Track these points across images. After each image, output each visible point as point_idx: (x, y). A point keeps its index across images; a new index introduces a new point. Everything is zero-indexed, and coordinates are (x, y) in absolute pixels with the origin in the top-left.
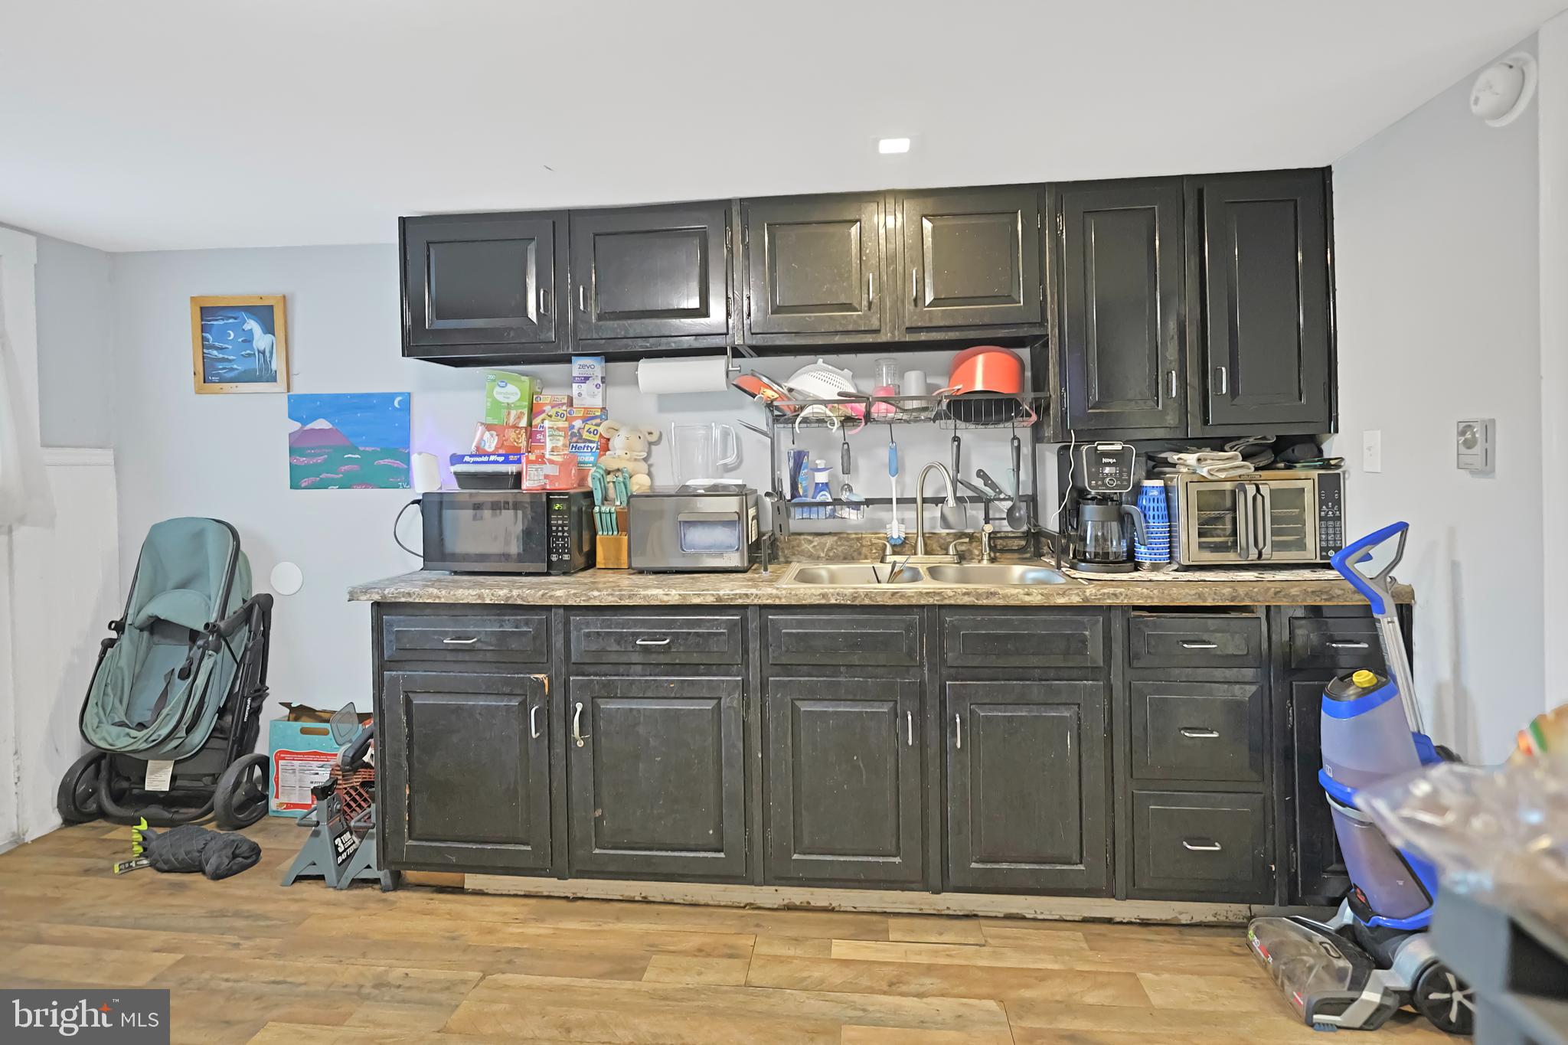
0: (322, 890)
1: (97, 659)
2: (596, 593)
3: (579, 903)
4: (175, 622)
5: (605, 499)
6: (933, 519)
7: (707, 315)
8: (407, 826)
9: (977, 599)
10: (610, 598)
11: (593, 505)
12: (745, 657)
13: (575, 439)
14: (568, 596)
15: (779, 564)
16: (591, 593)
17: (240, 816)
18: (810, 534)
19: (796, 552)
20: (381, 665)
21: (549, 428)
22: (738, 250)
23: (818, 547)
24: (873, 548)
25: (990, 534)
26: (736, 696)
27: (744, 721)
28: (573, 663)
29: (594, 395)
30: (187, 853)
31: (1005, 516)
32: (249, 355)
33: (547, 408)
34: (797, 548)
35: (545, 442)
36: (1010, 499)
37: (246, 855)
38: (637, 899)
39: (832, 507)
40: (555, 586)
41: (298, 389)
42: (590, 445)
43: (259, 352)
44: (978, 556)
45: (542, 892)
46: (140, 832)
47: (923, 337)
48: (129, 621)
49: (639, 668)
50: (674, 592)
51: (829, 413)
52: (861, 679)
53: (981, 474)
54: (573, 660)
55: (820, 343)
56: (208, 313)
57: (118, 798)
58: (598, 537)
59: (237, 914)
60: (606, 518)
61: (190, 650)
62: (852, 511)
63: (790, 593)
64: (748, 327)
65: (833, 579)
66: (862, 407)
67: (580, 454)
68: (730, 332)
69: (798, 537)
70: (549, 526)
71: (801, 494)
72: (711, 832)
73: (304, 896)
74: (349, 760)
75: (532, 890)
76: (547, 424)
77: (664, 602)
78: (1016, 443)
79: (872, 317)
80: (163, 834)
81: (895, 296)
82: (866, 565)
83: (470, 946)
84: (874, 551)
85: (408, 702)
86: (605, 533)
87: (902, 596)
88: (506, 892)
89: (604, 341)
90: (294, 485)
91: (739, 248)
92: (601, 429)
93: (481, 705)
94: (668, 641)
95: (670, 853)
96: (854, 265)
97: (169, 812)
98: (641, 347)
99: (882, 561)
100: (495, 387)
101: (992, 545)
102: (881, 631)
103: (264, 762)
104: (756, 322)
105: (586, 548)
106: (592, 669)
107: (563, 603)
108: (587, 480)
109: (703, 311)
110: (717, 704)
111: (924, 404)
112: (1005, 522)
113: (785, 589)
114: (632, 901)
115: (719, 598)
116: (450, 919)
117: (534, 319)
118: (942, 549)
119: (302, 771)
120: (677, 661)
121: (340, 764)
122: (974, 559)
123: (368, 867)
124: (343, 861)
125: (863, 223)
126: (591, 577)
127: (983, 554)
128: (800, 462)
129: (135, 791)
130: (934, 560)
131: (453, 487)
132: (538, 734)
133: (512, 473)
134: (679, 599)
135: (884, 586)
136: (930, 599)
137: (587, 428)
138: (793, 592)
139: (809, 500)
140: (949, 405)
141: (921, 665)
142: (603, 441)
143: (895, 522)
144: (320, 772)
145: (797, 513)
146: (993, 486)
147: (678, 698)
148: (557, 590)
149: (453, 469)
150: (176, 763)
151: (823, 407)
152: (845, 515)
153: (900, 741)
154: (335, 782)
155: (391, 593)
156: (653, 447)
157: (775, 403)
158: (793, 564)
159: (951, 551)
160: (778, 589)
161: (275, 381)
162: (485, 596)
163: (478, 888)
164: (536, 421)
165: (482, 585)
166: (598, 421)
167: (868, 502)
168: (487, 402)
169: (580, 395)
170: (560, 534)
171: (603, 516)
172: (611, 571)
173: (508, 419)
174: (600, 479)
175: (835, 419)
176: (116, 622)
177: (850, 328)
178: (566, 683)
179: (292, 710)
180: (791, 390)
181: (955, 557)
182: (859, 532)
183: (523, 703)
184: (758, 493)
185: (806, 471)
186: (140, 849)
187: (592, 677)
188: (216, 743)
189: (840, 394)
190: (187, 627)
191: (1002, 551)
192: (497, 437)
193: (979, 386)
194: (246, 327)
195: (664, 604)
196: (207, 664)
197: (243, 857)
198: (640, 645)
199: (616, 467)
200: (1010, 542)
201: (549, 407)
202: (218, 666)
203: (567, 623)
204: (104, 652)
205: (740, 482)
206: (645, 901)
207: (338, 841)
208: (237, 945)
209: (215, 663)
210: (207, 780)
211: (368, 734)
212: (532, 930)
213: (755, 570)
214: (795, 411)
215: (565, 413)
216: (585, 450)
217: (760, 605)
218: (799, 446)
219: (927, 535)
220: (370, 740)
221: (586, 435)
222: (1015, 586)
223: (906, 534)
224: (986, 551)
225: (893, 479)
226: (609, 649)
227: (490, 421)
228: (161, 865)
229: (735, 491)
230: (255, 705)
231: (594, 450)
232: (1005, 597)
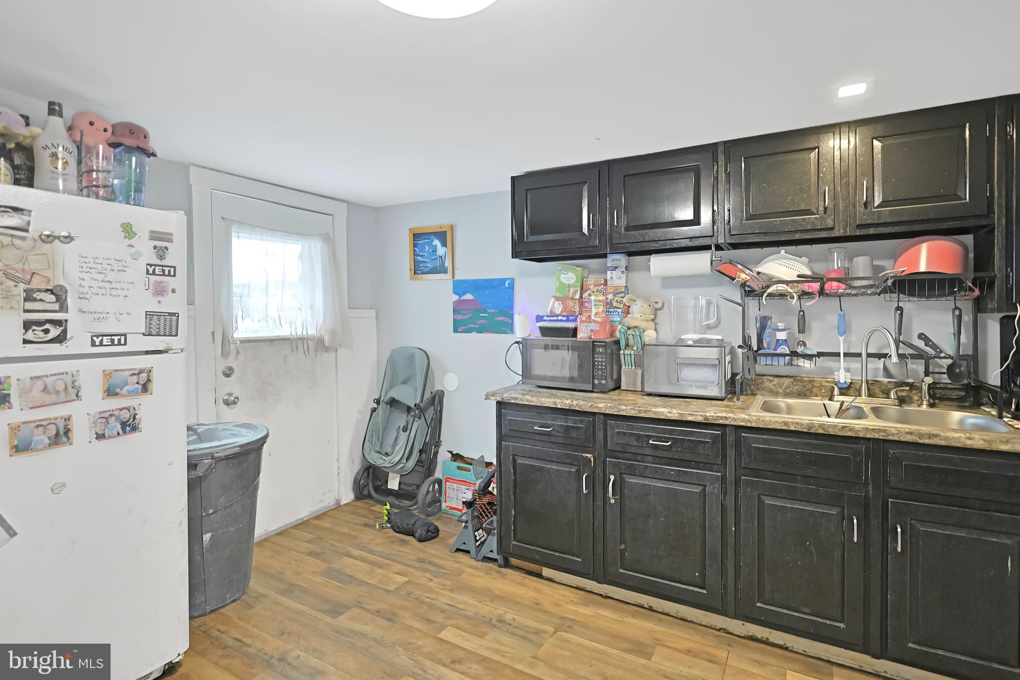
0: (469, 559)
1: (369, 417)
2: (624, 407)
3: (609, 600)
4: (401, 401)
5: (627, 345)
6: (876, 370)
7: (698, 223)
8: (512, 533)
9: (919, 438)
10: (633, 412)
11: (620, 349)
12: (724, 460)
13: (608, 306)
14: (606, 407)
15: (747, 396)
16: (620, 407)
17: (429, 509)
18: (771, 376)
19: (760, 388)
20: (500, 439)
21: (594, 300)
22: (722, 177)
23: (777, 386)
24: (823, 388)
25: (929, 384)
26: (717, 485)
27: (722, 504)
28: (609, 450)
29: (620, 278)
30: (407, 525)
31: (945, 371)
32: (435, 259)
33: (592, 287)
34: (761, 385)
35: (591, 308)
36: (950, 357)
37: (432, 531)
38: (645, 606)
39: (790, 357)
40: (597, 400)
41: (457, 277)
42: (618, 310)
43: (439, 257)
44: (918, 401)
45: (586, 588)
46: (387, 509)
47: (872, 231)
48: (382, 399)
49: (650, 458)
50: (675, 411)
51: (789, 290)
52: (815, 487)
53: (921, 336)
54: (609, 448)
55: (784, 239)
56: (417, 236)
57: (377, 489)
58: (622, 369)
59: (431, 563)
60: (628, 358)
61: (407, 416)
62: (806, 361)
63: (759, 420)
64: (728, 230)
65: (790, 410)
66: (816, 286)
67: (611, 316)
68: (715, 234)
69: (762, 377)
70: (594, 362)
71: (765, 347)
72: (697, 574)
73: (460, 560)
74: (482, 488)
75: (582, 586)
76: (593, 298)
77: (668, 417)
78: (957, 313)
79: (827, 218)
80: (397, 513)
81: (847, 201)
82: (818, 401)
83: (547, 611)
84: (823, 391)
85: (514, 461)
86: (627, 367)
87: (851, 430)
88: (566, 583)
89: (629, 244)
90: (455, 331)
91: (722, 176)
92: (624, 300)
93: (554, 469)
94: (670, 443)
95: (668, 582)
96: (813, 181)
97: (398, 501)
98: (653, 247)
99: (831, 399)
100: (562, 274)
101: (932, 393)
102: (832, 454)
103: (439, 482)
104: (735, 227)
105: (615, 377)
106: (621, 455)
107: (603, 411)
108: (615, 333)
109: (696, 221)
110: (703, 489)
111: (871, 282)
112: (945, 376)
113: (755, 416)
114: (642, 607)
115: (706, 418)
116: (534, 592)
117: (586, 233)
118: (883, 393)
119: (457, 490)
120: (676, 457)
121: (477, 490)
122: (913, 403)
123: (492, 551)
124: (479, 545)
125: (821, 149)
126: (618, 396)
127: (922, 401)
128: (765, 324)
129: (383, 487)
130: (878, 402)
131: (537, 334)
132: (587, 491)
133: (572, 328)
134: (678, 416)
135: (833, 420)
136: (875, 434)
137: (616, 299)
138: (761, 419)
139: (771, 351)
140: (894, 283)
141: (866, 484)
142: (626, 307)
143: (842, 371)
144: (467, 493)
145: (762, 360)
146: (934, 346)
147: (676, 481)
148: (600, 403)
149: (539, 324)
150: (401, 476)
151: (785, 286)
152: (802, 364)
153: (846, 537)
154: (475, 500)
155: (506, 396)
156: (658, 312)
157: (748, 284)
158: (758, 396)
159: (892, 395)
160: (749, 415)
161: (447, 273)
162: (558, 403)
163: (550, 577)
164: (585, 295)
165: (555, 396)
166: (623, 295)
167: (820, 354)
168: (556, 283)
169: (612, 278)
170: (600, 367)
171: (626, 356)
172: (630, 392)
173: (569, 293)
174: (624, 333)
175: (794, 294)
176: (377, 399)
177: (809, 227)
178: (604, 462)
179: (453, 455)
180: (759, 273)
181: (896, 401)
182: (812, 376)
183: (578, 471)
184: (732, 345)
185: (769, 330)
186: (386, 518)
187: (620, 460)
188: (419, 468)
189: (799, 276)
190: (405, 404)
191: (941, 399)
192: (562, 305)
193: (923, 268)
194: (434, 243)
195: (667, 418)
196: (415, 425)
197: (432, 533)
198: (651, 444)
199: (634, 325)
200: (949, 393)
201: (593, 286)
202: (420, 426)
203: (605, 425)
204: (372, 414)
205: (719, 337)
206: (650, 609)
207: (476, 533)
208: (431, 580)
209: (419, 425)
210: (414, 487)
211: (491, 475)
212: (583, 610)
213: (729, 399)
214: (763, 288)
215: (602, 290)
216: (614, 314)
217: (735, 426)
218: (764, 312)
219: (870, 382)
220: (492, 479)
221: (615, 304)
222: (954, 430)
223: (851, 380)
224: (925, 398)
225: (841, 339)
226: (632, 444)
227: (558, 295)
228: (396, 528)
229: (715, 344)
230: (436, 450)
231: (620, 314)
232: (946, 439)
